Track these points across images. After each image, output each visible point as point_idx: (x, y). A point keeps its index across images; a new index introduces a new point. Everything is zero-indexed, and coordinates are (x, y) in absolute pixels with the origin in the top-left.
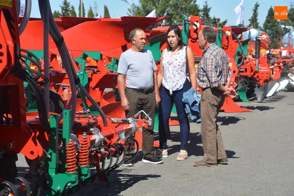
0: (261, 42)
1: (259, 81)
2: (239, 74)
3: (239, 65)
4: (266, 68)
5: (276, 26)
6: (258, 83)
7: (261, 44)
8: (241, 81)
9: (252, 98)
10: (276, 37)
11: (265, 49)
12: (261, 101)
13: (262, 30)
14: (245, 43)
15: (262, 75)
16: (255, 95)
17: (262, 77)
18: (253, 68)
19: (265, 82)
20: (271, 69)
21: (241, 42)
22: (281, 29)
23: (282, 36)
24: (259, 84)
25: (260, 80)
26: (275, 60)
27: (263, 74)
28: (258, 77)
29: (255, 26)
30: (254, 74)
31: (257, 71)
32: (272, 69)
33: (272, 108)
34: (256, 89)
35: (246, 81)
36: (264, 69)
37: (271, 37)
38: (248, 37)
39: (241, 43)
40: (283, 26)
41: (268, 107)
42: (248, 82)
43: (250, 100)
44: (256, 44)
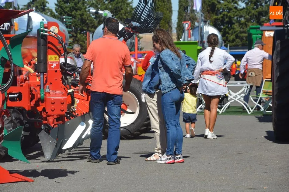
0: (50, 39)
1: (46, 119)
2: (5, 105)
3: (6, 85)
4: (59, 92)
5: (80, 9)
6: (45, 122)
7: (49, 45)
8: (10, 119)
9: (35, 153)
10: (82, 30)
11: (57, 54)
12: (51, 158)
13: (54, 16)
14: (18, 41)
15: (53, 107)
16: (40, 147)
17: (53, 111)
18: (34, 92)
19: (58, 119)
20: (69, 94)
21: (7, 38)
22: (90, 16)
23: (93, 29)
24: (46, 125)
25: (49, 116)
26: (77, 77)
27: (53, 104)
28: (44, 109)
29: (39, 7)
30: (37, 104)
31: (42, 98)
32: (72, 94)
33: (73, 173)
34: (42, 135)
35: (22, 119)
36: (56, 95)
37: (72, 31)
38: (26, 29)
39: (8, 41)
40: (93, 10)
41: (66, 170)
42: (25, 121)
43: (28, 158)
44: (39, 45)
